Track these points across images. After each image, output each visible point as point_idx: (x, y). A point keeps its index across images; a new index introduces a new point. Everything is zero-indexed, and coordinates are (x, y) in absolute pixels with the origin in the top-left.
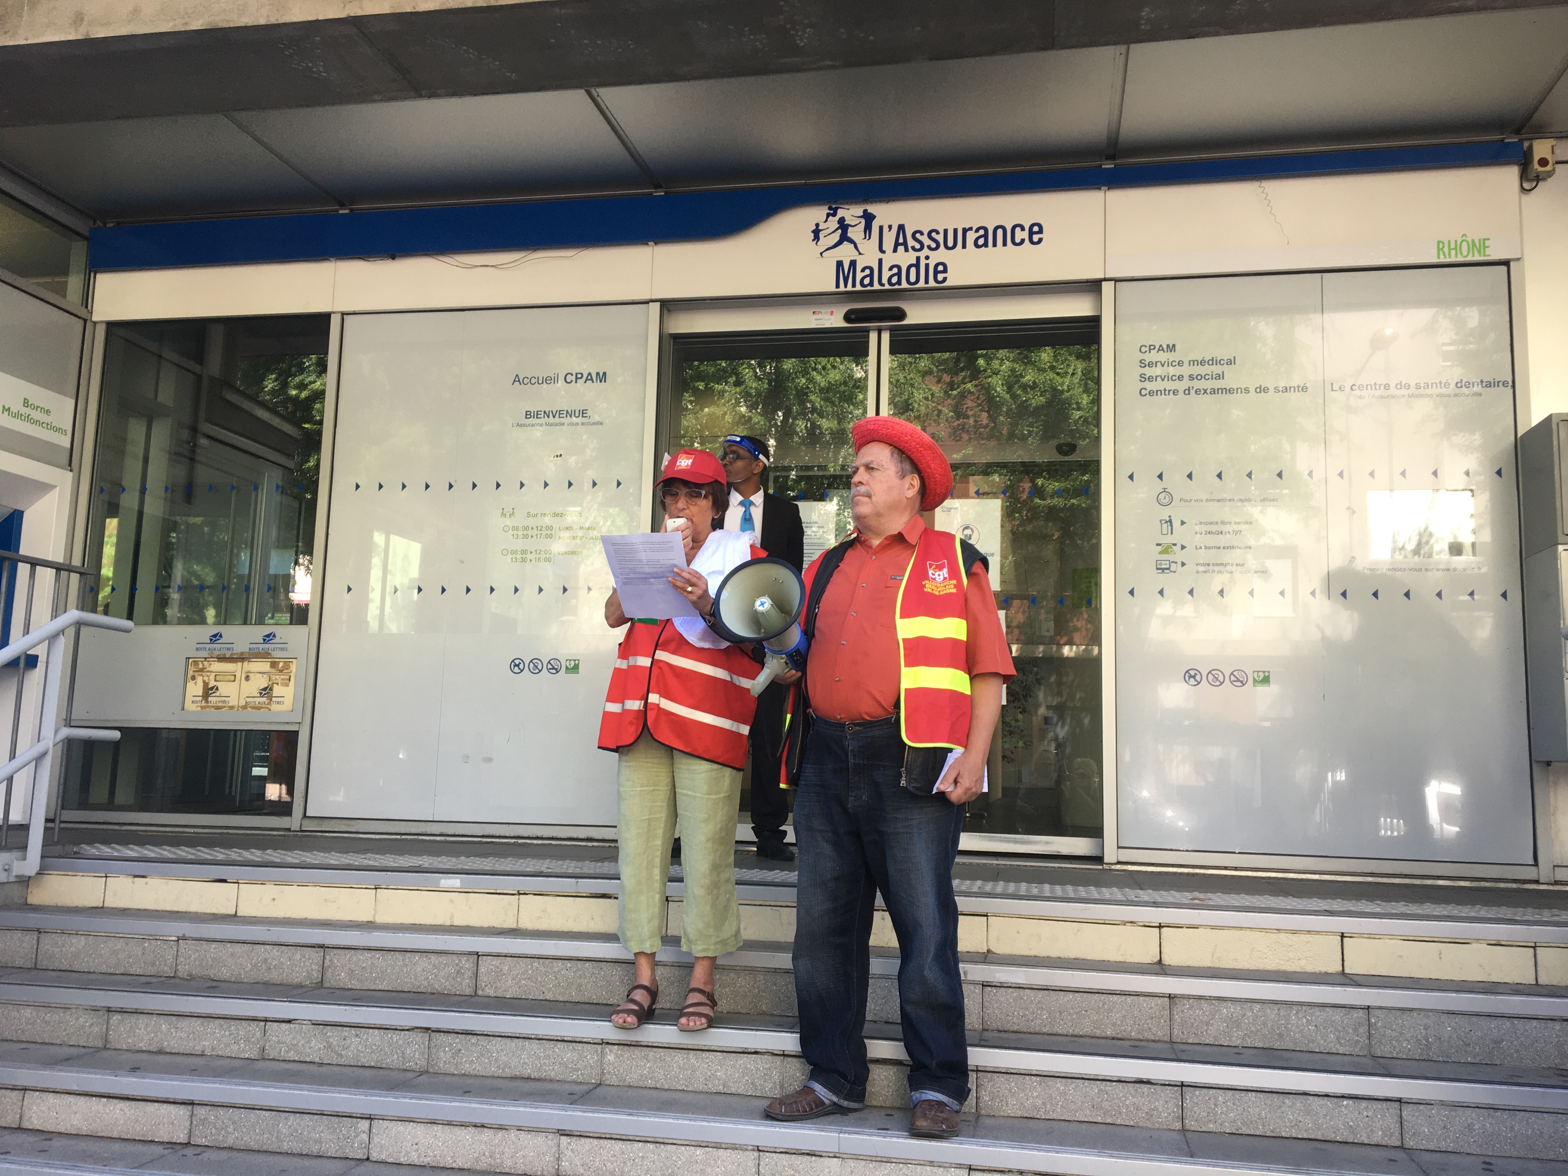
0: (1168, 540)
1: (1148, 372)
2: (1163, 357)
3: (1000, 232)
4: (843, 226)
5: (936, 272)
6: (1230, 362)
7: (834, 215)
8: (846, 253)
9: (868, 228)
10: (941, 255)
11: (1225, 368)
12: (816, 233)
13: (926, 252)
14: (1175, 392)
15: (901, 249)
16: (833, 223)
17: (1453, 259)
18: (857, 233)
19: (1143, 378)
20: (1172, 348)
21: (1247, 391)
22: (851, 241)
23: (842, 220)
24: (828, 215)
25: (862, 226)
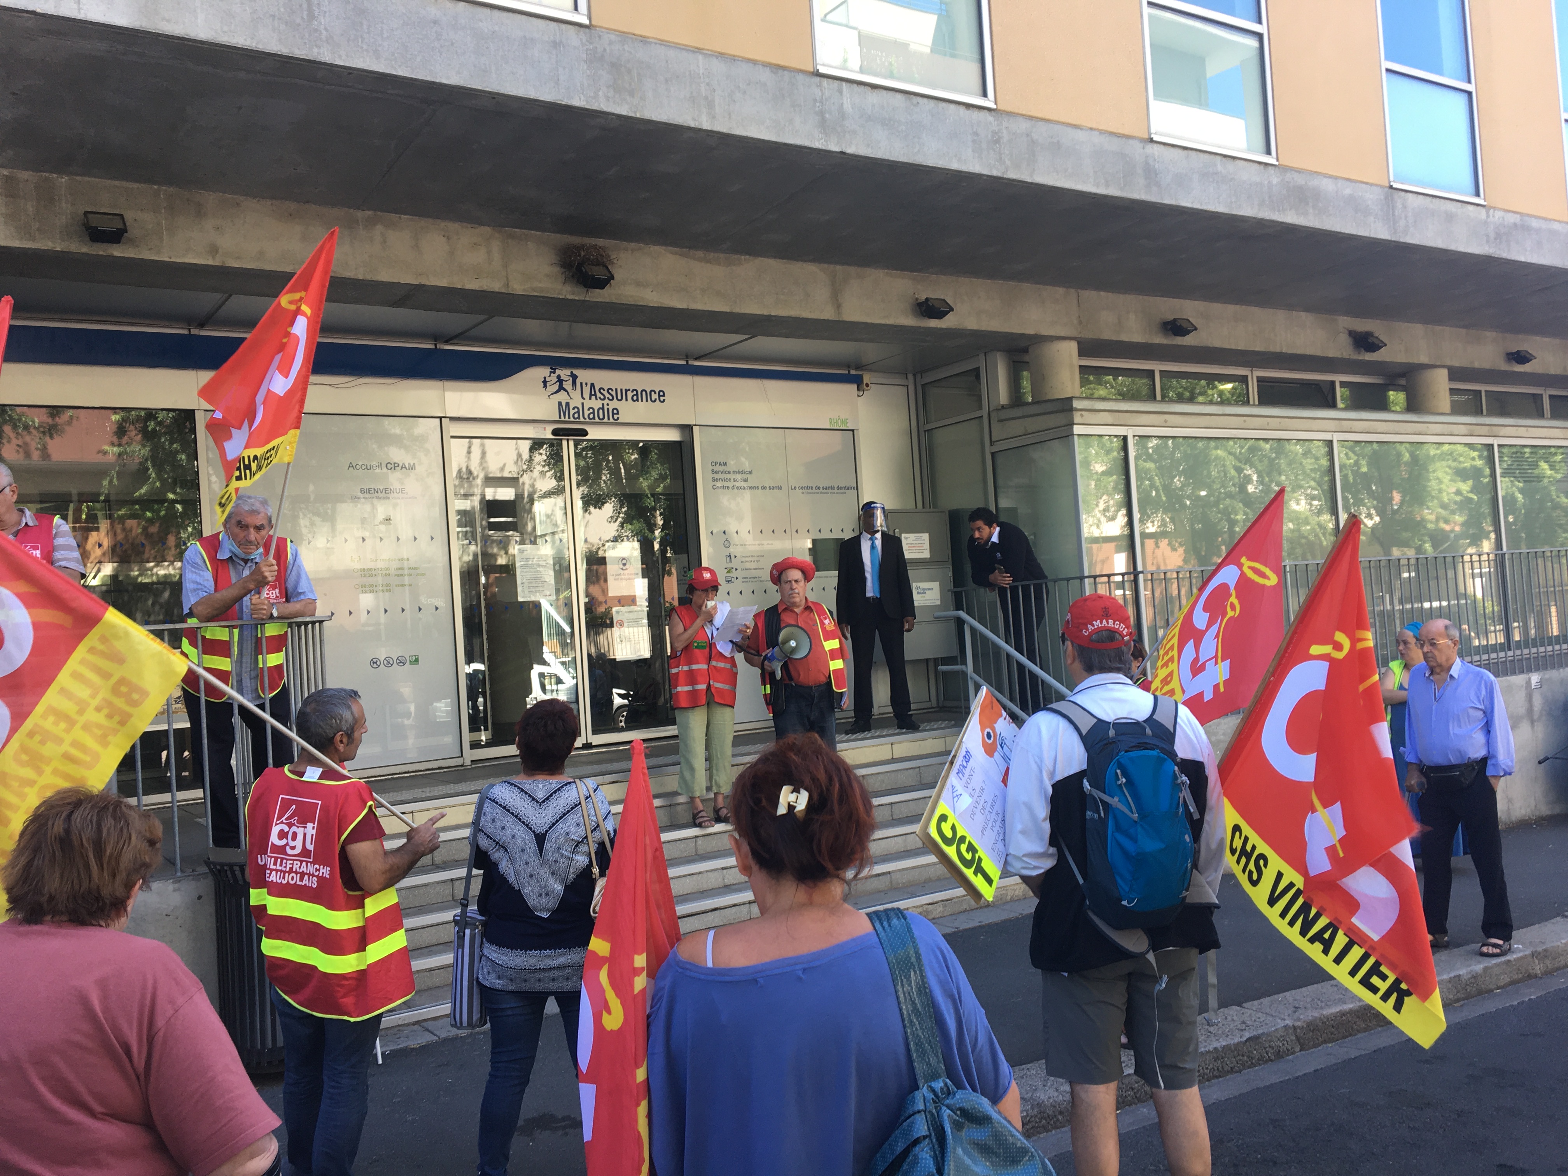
0: (729, 566)
1: (716, 476)
2: (721, 468)
3: (644, 393)
4: (560, 380)
5: (613, 414)
6: (750, 473)
7: (554, 373)
8: (562, 397)
9: (574, 383)
10: (614, 404)
11: (748, 476)
12: (545, 382)
13: (606, 401)
14: (728, 488)
15: (593, 397)
16: (554, 378)
17: (835, 428)
18: (568, 385)
19: (714, 480)
20: (725, 464)
21: (758, 488)
22: (566, 391)
23: (559, 377)
24: (551, 372)
25: (571, 381)
